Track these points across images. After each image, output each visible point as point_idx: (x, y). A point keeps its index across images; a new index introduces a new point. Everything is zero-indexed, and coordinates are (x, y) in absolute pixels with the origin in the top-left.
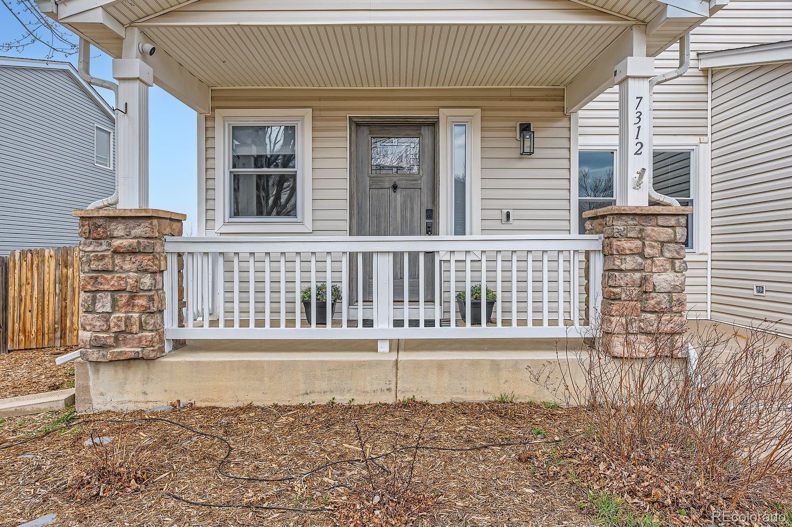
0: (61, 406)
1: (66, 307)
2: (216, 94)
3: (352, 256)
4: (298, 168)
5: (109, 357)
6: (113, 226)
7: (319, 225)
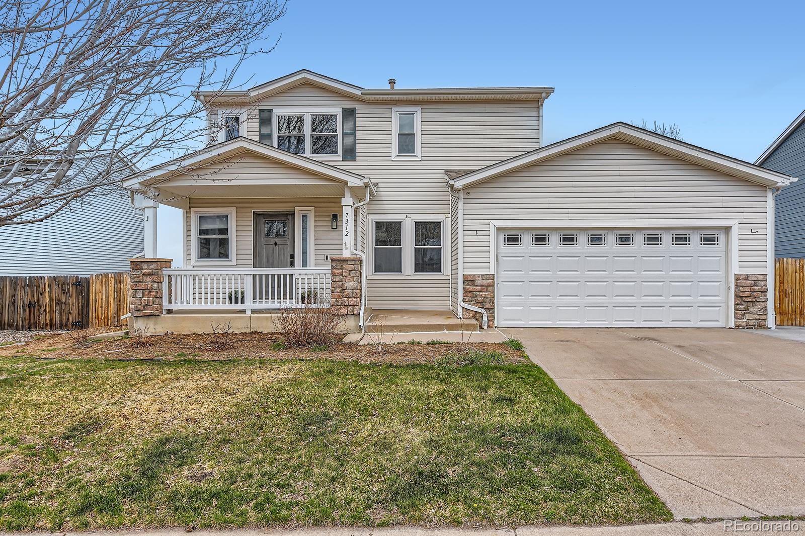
0: (123, 335)
1: (120, 305)
2: (192, 201)
3: (255, 276)
4: (229, 235)
5: (141, 314)
6: (143, 264)
7: (240, 262)
